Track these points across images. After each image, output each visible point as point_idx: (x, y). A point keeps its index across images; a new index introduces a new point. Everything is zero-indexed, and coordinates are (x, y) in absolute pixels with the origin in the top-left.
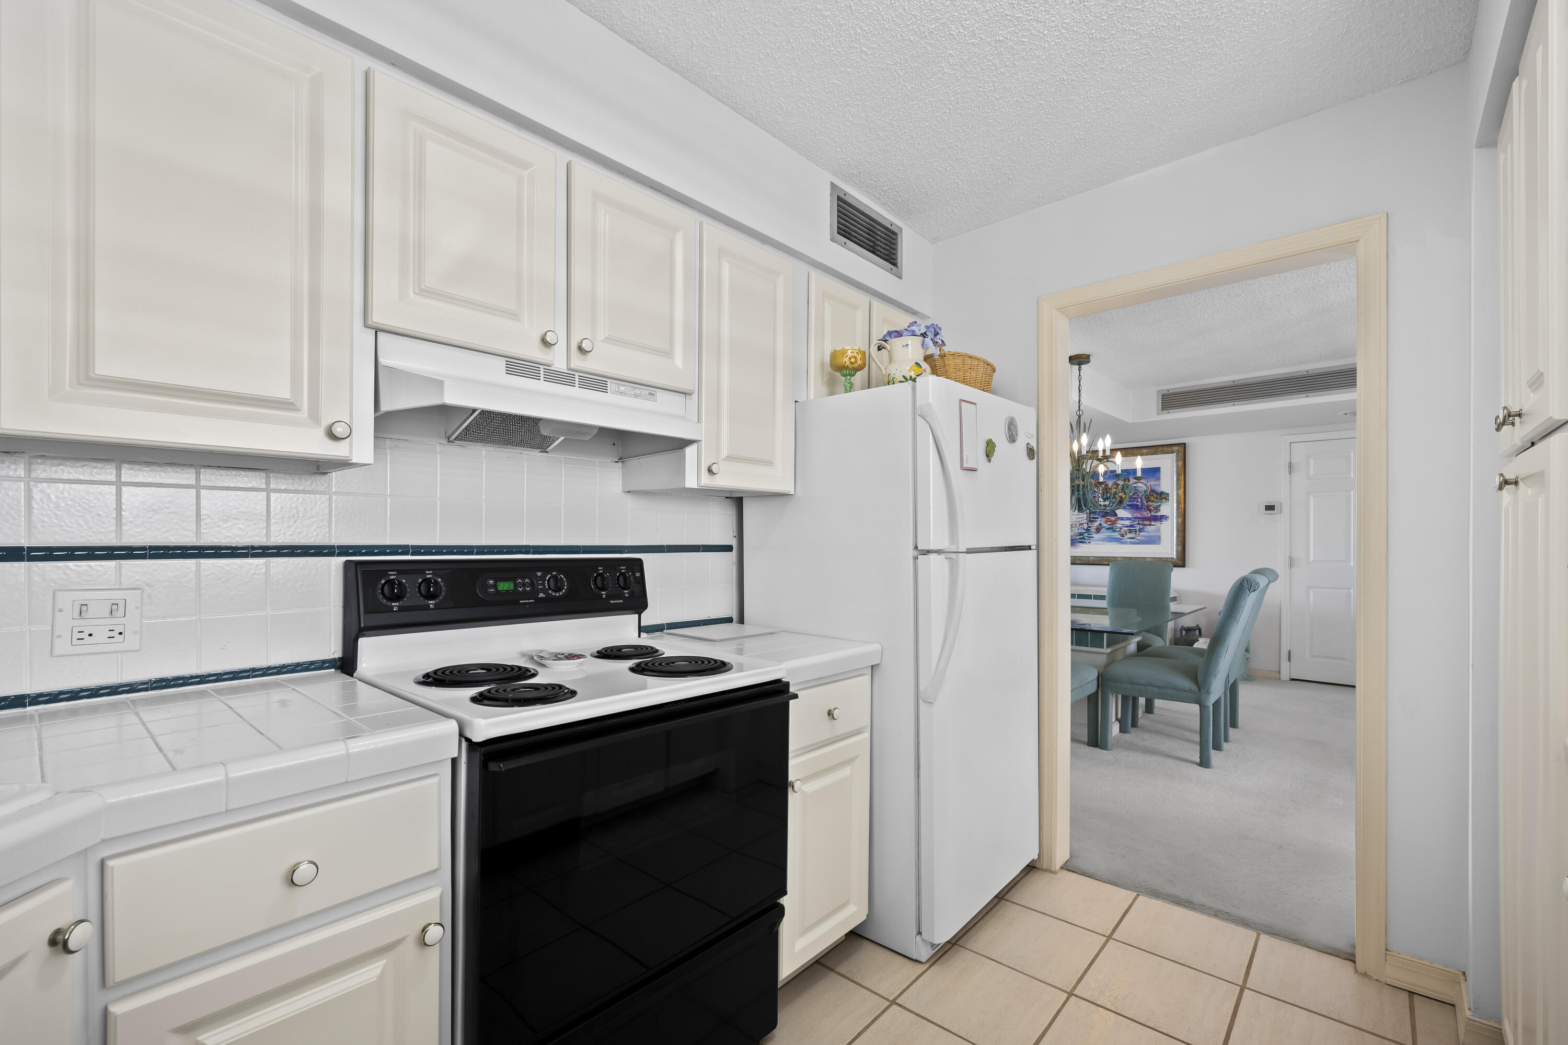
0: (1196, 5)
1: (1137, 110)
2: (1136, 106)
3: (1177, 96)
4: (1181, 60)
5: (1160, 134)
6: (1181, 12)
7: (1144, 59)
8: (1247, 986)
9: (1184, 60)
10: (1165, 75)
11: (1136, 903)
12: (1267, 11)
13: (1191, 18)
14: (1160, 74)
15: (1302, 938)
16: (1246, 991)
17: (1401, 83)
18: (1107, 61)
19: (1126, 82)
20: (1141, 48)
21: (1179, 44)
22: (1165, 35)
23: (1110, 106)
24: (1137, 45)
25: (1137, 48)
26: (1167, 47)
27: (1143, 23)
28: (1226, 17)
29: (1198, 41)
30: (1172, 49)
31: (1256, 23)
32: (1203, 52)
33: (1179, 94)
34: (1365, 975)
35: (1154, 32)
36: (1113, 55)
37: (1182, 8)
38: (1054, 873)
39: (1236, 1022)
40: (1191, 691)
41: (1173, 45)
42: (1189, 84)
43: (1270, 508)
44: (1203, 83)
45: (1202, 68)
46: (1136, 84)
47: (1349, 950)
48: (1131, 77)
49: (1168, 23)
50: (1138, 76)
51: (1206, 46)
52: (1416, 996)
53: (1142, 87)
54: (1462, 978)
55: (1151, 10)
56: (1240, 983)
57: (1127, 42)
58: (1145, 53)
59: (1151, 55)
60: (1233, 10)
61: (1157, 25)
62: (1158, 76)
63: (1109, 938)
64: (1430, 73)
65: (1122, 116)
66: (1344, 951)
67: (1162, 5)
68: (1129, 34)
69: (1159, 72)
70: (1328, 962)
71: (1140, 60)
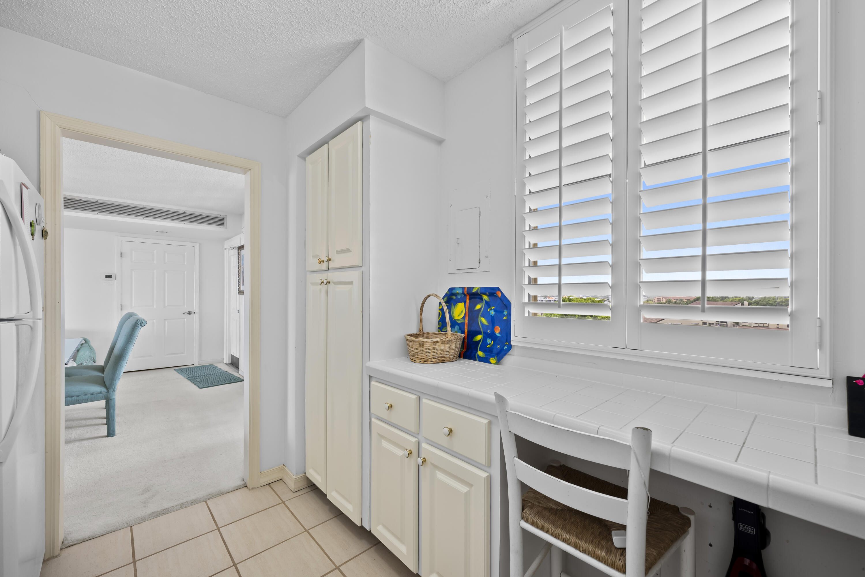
0: (229, 25)
1: (163, 41)
2: (164, 39)
3: (188, 52)
4: (204, 39)
5: (164, 61)
6: (221, 21)
7: (188, 23)
8: (219, 527)
9: (205, 40)
10: (191, 38)
11: (133, 532)
12: (250, 53)
13: (223, 28)
14: (189, 36)
15: (224, 490)
16: (220, 529)
17: (266, 112)
18: (169, 6)
19: (170, 24)
20: (191, 17)
21: (208, 32)
22: (207, 23)
23: (150, 27)
24: (190, 14)
25: (189, 15)
26: (203, 28)
27: (202, 8)
28: (236, 40)
29: (217, 39)
30: (204, 31)
31: (243, 53)
32: (215, 45)
33: (190, 52)
34: (253, 488)
35: (203, 17)
36: (175, 7)
37: (223, 20)
38: (58, 555)
39: (228, 545)
40: (101, 392)
41: (206, 30)
42: (198, 51)
43: (109, 277)
44: (204, 56)
45: (209, 50)
46: (174, 29)
47: (242, 483)
48: (174, 24)
49: (213, 20)
50: (178, 27)
51: (219, 44)
52: (271, 484)
53: (175, 34)
54: (284, 467)
55: (210, 7)
56: (216, 528)
57: (187, 8)
58: (191, 21)
59: (193, 25)
60: (240, 41)
61: (207, 15)
62: (187, 36)
63: (134, 562)
64: (275, 115)
65: (152, 36)
66: (241, 484)
67: (217, 10)
68: (191, 6)
69: (190, 35)
70: (238, 493)
71: (186, 21)
